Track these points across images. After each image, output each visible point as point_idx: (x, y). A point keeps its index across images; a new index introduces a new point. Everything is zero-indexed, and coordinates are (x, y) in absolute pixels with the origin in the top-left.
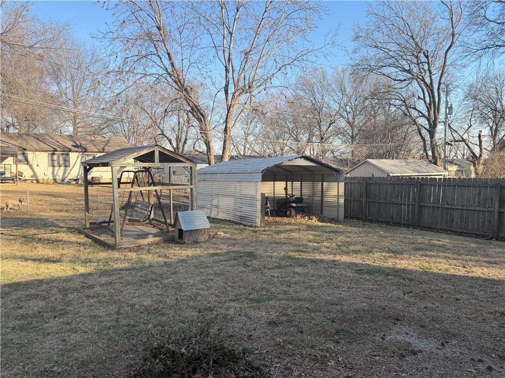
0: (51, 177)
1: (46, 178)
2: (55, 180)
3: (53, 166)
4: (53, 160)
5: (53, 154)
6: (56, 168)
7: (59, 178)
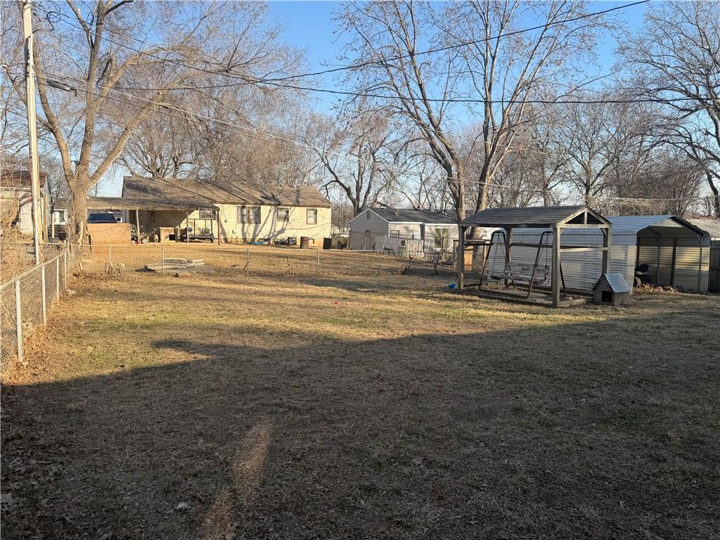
0: (240, 237)
1: (235, 236)
2: (245, 239)
3: (243, 223)
4: (243, 215)
5: (243, 207)
6: (246, 225)
7: (249, 237)
